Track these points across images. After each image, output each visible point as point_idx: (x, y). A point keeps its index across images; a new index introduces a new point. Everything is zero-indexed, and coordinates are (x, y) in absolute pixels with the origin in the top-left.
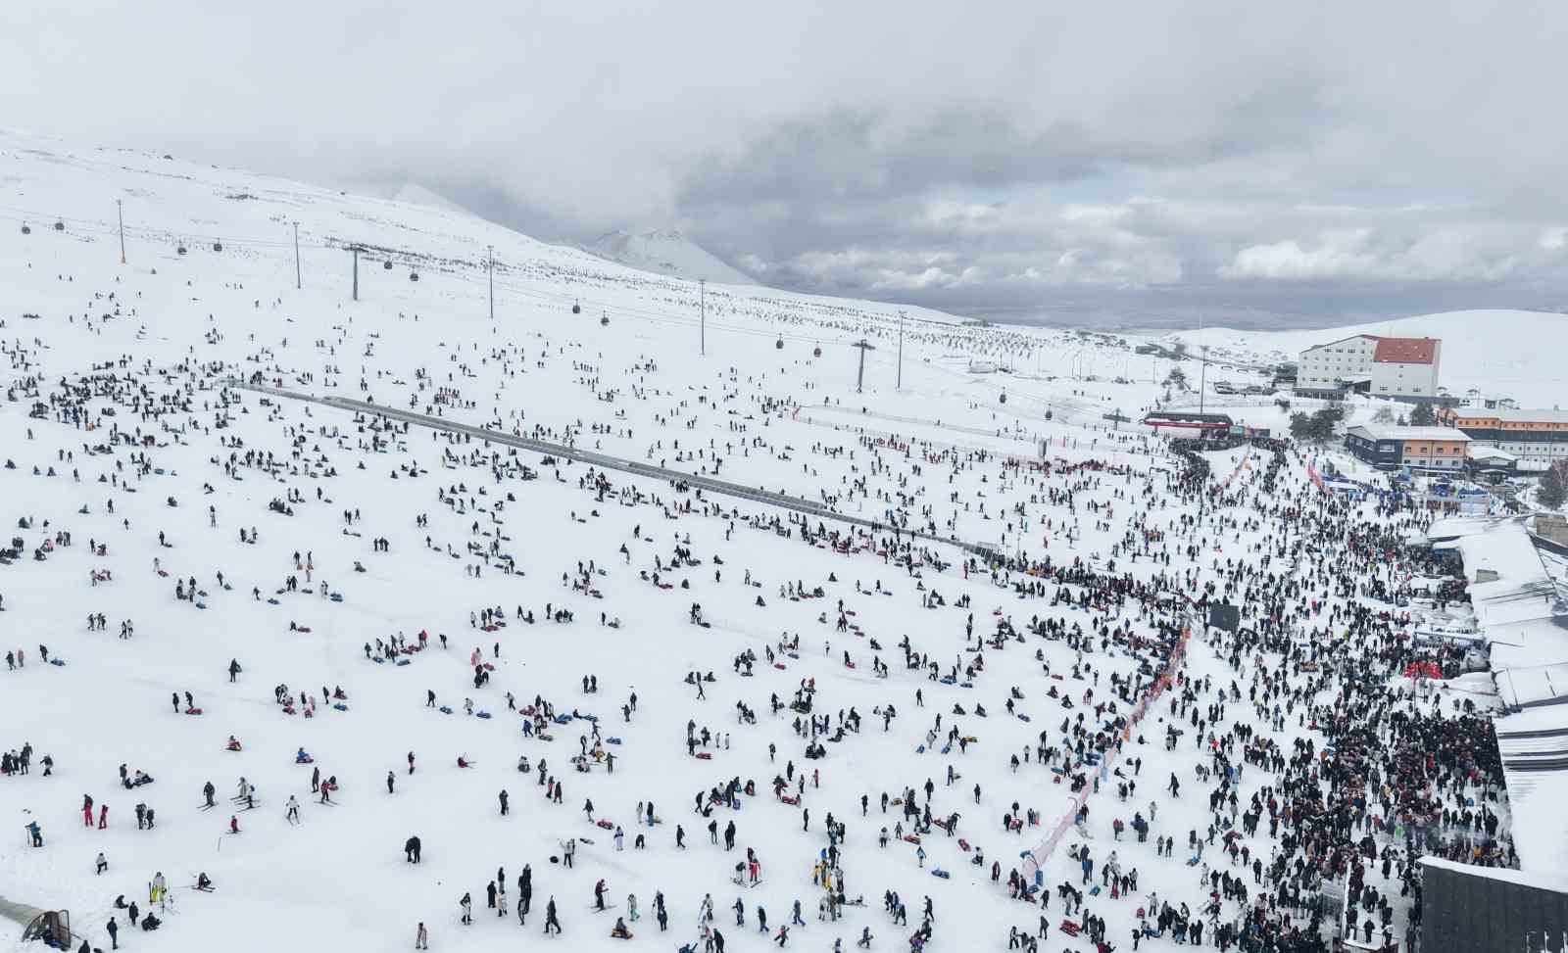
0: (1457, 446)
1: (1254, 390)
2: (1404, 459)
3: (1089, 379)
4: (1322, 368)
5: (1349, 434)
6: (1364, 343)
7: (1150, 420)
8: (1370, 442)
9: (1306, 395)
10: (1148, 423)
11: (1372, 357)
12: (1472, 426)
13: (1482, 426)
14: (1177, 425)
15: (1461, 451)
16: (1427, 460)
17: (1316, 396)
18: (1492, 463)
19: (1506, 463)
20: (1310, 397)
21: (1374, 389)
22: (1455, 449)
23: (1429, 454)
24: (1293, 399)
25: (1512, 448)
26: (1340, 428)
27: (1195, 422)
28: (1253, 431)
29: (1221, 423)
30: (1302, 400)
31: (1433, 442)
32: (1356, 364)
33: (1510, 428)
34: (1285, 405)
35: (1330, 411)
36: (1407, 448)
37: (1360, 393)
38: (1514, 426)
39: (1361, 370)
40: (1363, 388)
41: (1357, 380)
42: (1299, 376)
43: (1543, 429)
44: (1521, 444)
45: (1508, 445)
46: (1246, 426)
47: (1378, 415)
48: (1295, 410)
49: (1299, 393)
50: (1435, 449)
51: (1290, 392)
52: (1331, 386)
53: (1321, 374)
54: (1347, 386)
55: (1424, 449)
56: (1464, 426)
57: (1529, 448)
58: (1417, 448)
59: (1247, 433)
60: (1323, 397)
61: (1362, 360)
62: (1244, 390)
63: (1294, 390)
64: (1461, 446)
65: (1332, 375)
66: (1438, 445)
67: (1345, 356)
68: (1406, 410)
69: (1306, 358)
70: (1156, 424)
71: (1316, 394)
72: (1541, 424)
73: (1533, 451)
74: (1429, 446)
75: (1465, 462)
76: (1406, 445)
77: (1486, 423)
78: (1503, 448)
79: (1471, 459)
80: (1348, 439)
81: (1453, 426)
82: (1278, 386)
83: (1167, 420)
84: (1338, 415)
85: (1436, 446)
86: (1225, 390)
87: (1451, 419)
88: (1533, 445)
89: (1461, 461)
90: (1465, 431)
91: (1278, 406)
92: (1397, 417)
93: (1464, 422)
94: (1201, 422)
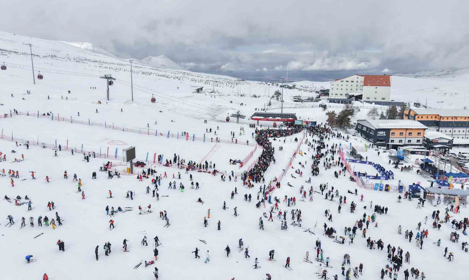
0: (419, 132)
1: (311, 100)
2: (390, 139)
3: (241, 96)
4: (340, 89)
5: (358, 124)
6: (358, 78)
7: (254, 117)
8: (371, 129)
9: (334, 102)
10: (252, 119)
11: (362, 84)
12: (425, 119)
13: (430, 119)
14: (268, 120)
15: (422, 134)
16: (403, 140)
17: (339, 102)
18: (439, 141)
19: (447, 141)
20: (336, 102)
21: (364, 98)
22: (419, 133)
23: (404, 136)
24: (328, 104)
25: (446, 131)
26: (353, 120)
27: (277, 118)
28: (307, 123)
29: (290, 119)
30: (332, 104)
31: (407, 129)
32: (354, 87)
33: (445, 120)
34: (324, 107)
35: (347, 110)
36: (392, 133)
37: (358, 100)
38: (448, 119)
39: (357, 90)
40: (359, 98)
41: (356, 94)
42: (330, 93)
43: (462, 120)
44: (451, 129)
45: (443, 129)
46: (304, 120)
47: (370, 112)
48: (329, 110)
49: (332, 101)
50: (408, 134)
51: (326, 100)
52: (344, 97)
53: (339, 92)
54: (351, 97)
55: (401, 134)
56: (420, 119)
57: (455, 131)
58: (397, 133)
59: (304, 124)
60: (342, 103)
61: (357, 86)
62: (306, 99)
63: (328, 99)
64: (422, 132)
65: (344, 92)
66: (409, 131)
67: (350, 83)
68: (384, 109)
69: (333, 85)
70: (258, 120)
71: (338, 101)
72: (461, 117)
73: (457, 133)
74: (404, 132)
75: (424, 140)
76: (391, 132)
77: (432, 117)
78: (442, 131)
79: (428, 139)
80: (357, 126)
81: (415, 120)
82: (321, 97)
83: (262, 117)
84: (351, 112)
85: (408, 132)
86: (297, 100)
87: (413, 115)
88: (457, 130)
89: (421, 140)
90: (422, 122)
91: (321, 108)
92: (380, 113)
93: (420, 117)
94: (280, 118)
